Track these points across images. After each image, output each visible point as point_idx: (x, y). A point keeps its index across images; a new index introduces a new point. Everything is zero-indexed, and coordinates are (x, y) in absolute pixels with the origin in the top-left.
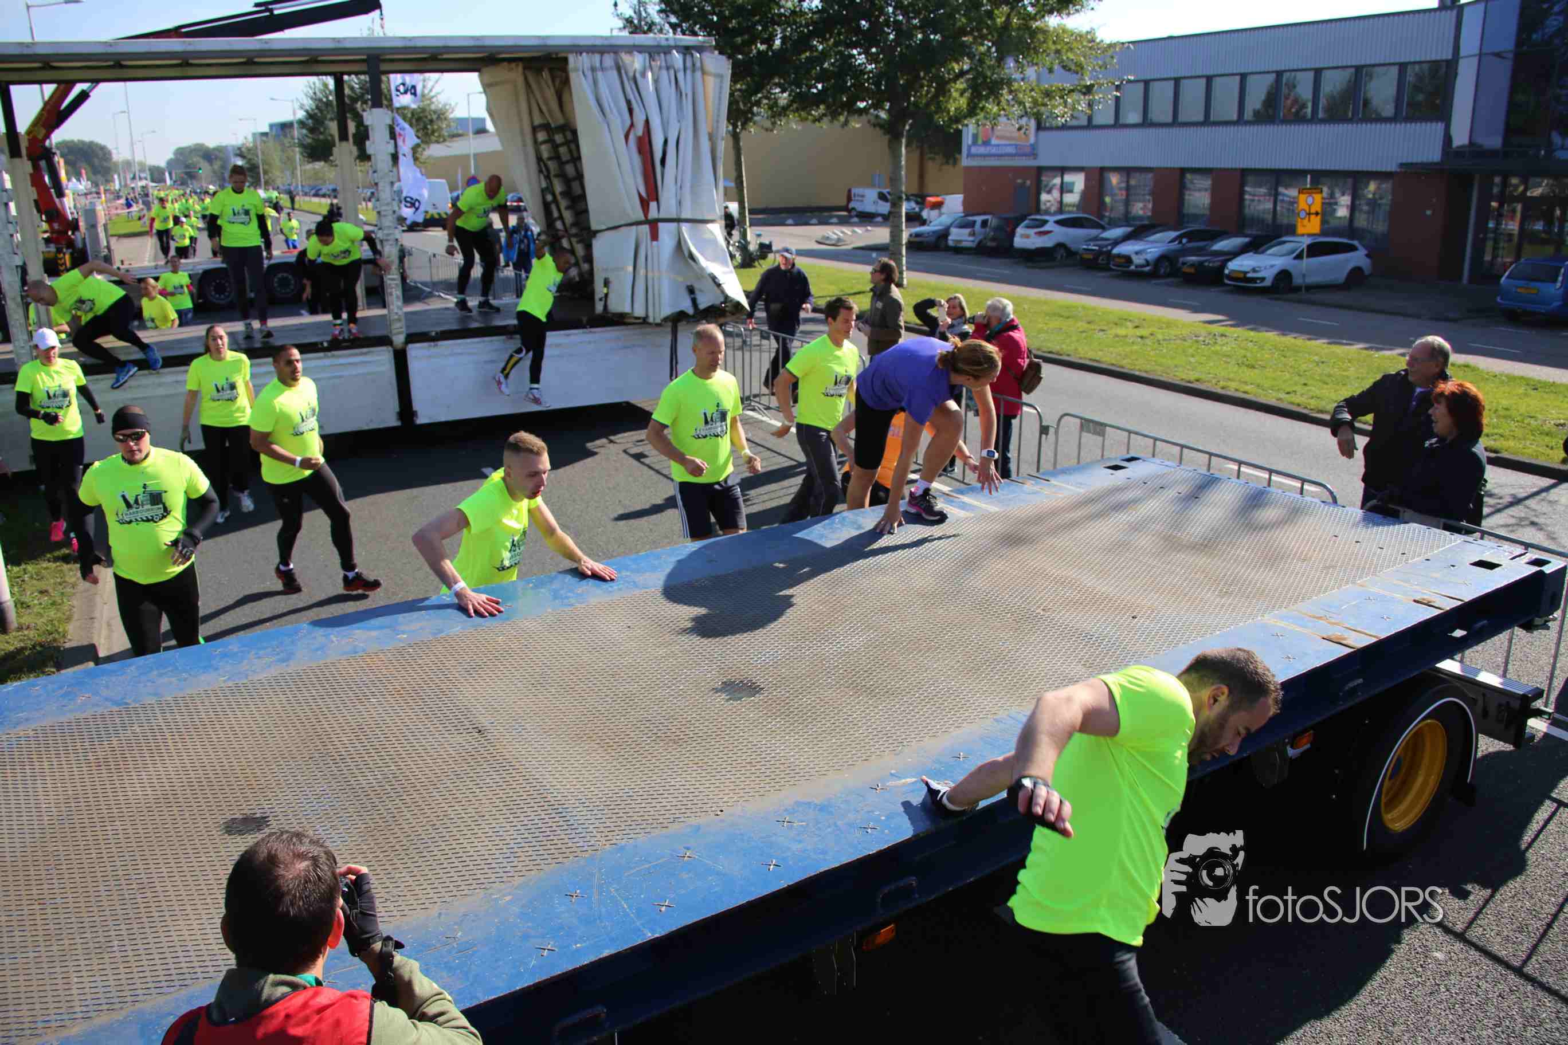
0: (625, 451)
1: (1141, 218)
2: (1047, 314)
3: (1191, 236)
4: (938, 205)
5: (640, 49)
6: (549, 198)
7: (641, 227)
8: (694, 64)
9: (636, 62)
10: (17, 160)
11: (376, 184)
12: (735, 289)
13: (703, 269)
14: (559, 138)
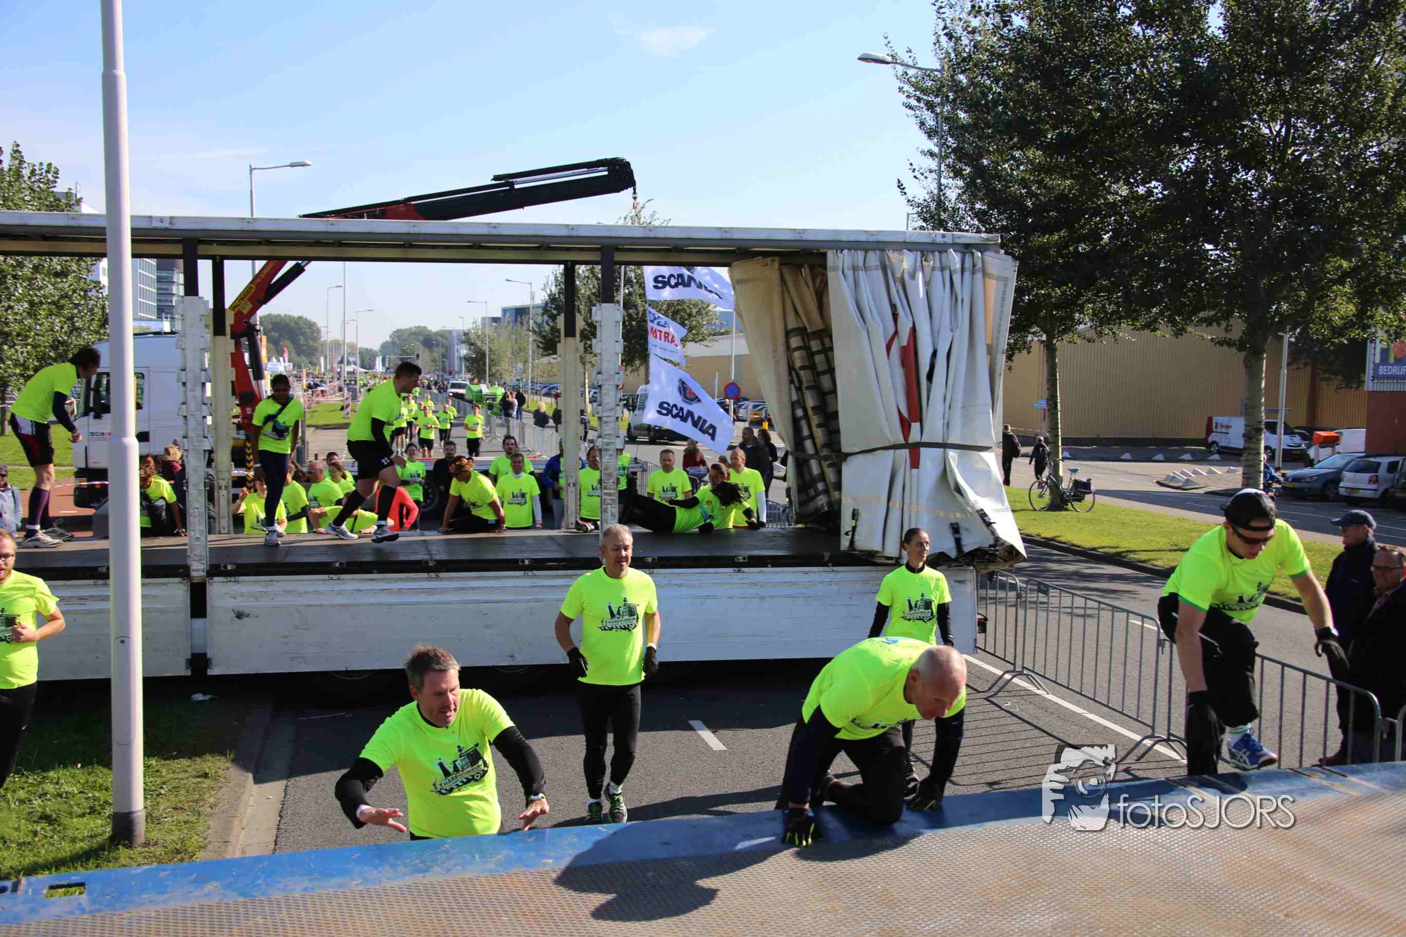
4: (1331, 442)
5: (911, 246)
6: (800, 413)
7: (899, 452)
8: (974, 266)
9: (905, 262)
10: (220, 338)
11: (600, 387)
12: (1009, 530)
13: (970, 504)
14: (815, 345)
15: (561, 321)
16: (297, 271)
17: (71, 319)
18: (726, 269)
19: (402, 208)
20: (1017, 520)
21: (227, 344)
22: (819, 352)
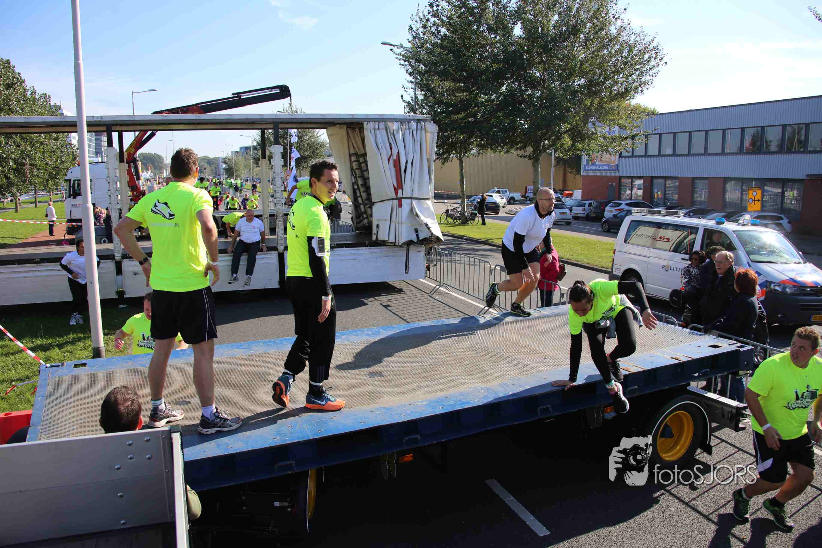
0: (381, 304)
1: (672, 203)
2: (608, 250)
4: (570, 195)
5: (398, 120)
7: (394, 201)
8: (421, 128)
9: (395, 126)
10: (122, 164)
11: (275, 178)
12: (437, 231)
13: (422, 221)
14: (361, 160)
15: (260, 152)
16: (152, 135)
18: (325, 130)
19: (195, 108)
20: (440, 228)
21: (125, 166)
22: (363, 163)
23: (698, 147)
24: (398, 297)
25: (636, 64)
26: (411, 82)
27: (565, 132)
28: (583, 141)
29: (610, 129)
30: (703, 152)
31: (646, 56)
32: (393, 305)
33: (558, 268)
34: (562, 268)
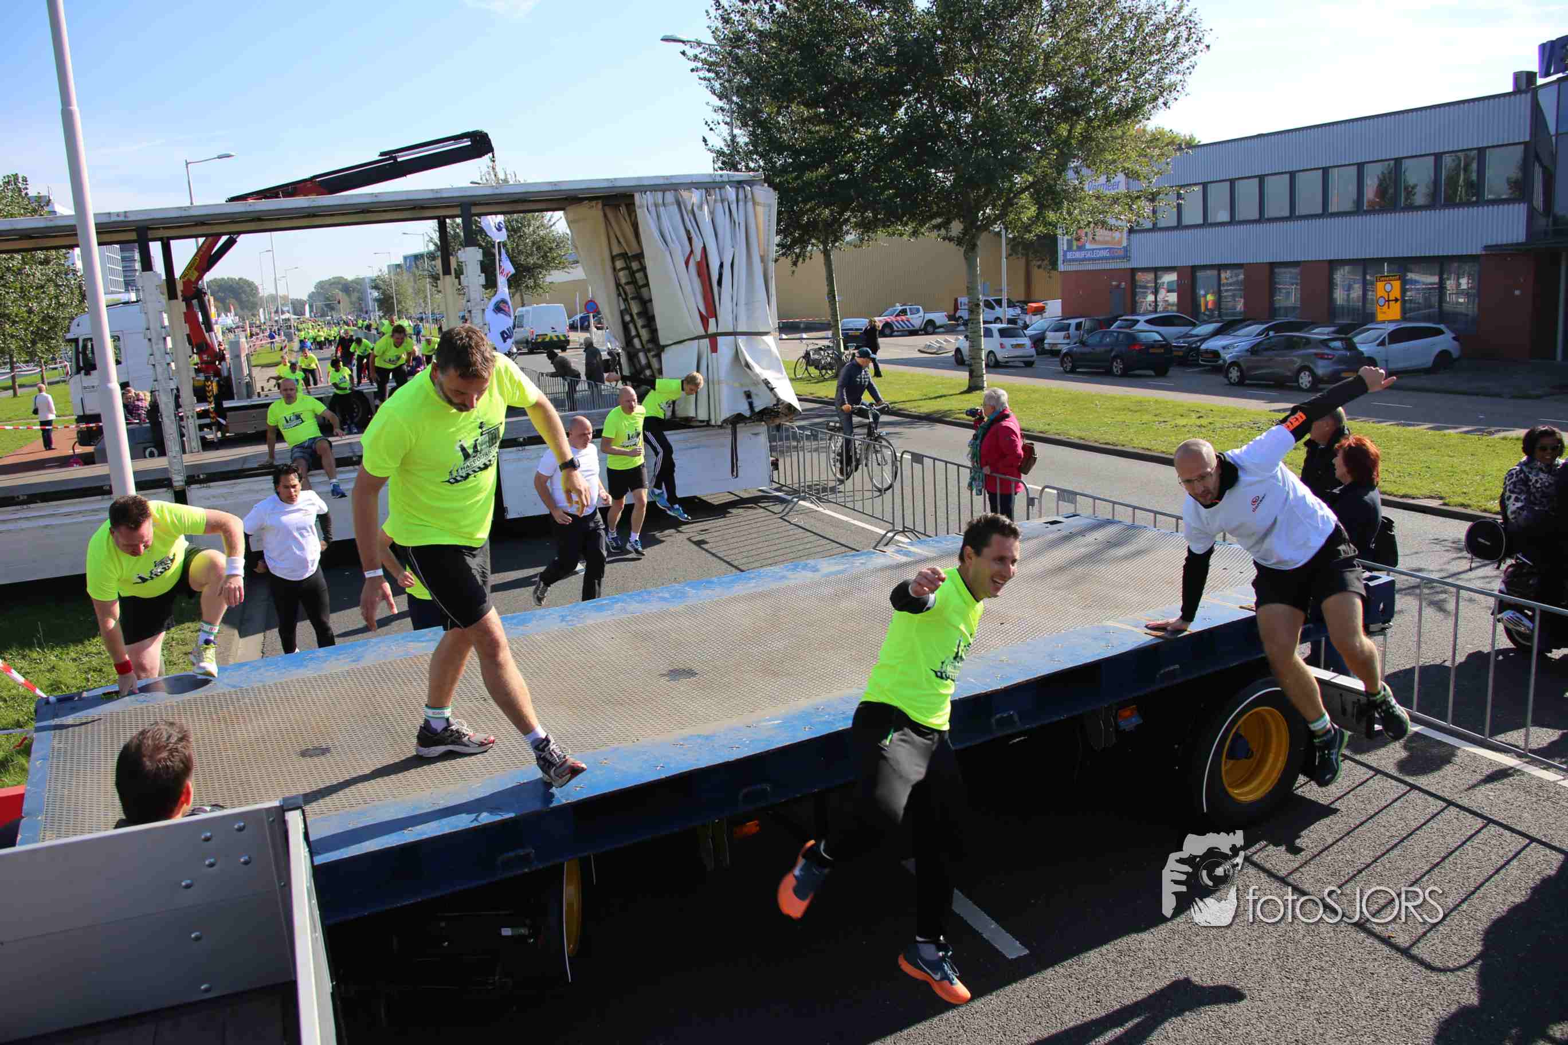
0: (689, 539)
1: (1233, 314)
2: (1116, 409)
3: (1277, 328)
4: (1040, 311)
5: (701, 185)
7: (702, 341)
8: (746, 197)
9: (694, 197)
10: (174, 301)
11: (470, 312)
12: (787, 393)
13: (757, 375)
14: (635, 266)
15: (438, 263)
16: (229, 244)
17: (56, 297)
18: (562, 213)
19: (309, 185)
20: (794, 387)
21: (180, 306)
22: (638, 271)
23: (1278, 205)
24: (722, 523)
25: (1151, 53)
26: (722, 109)
27: (1023, 191)
28: (1057, 206)
29: (1108, 181)
30: (1287, 213)
31: (1170, 36)
32: (713, 540)
33: (1020, 451)
34: (1029, 450)
